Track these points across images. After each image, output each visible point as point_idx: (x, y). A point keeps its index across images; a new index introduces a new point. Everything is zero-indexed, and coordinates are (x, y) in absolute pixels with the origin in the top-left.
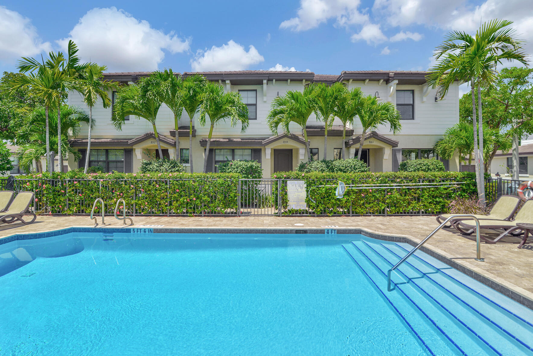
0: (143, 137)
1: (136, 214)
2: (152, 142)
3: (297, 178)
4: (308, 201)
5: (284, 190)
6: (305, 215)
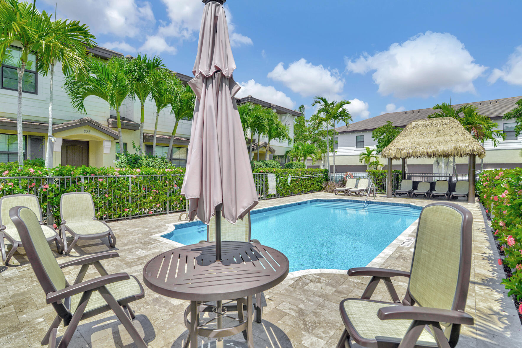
0: (76, 123)
1: (169, 212)
2: (85, 131)
3: (272, 173)
4: (277, 188)
5: (267, 181)
6: (275, 197)
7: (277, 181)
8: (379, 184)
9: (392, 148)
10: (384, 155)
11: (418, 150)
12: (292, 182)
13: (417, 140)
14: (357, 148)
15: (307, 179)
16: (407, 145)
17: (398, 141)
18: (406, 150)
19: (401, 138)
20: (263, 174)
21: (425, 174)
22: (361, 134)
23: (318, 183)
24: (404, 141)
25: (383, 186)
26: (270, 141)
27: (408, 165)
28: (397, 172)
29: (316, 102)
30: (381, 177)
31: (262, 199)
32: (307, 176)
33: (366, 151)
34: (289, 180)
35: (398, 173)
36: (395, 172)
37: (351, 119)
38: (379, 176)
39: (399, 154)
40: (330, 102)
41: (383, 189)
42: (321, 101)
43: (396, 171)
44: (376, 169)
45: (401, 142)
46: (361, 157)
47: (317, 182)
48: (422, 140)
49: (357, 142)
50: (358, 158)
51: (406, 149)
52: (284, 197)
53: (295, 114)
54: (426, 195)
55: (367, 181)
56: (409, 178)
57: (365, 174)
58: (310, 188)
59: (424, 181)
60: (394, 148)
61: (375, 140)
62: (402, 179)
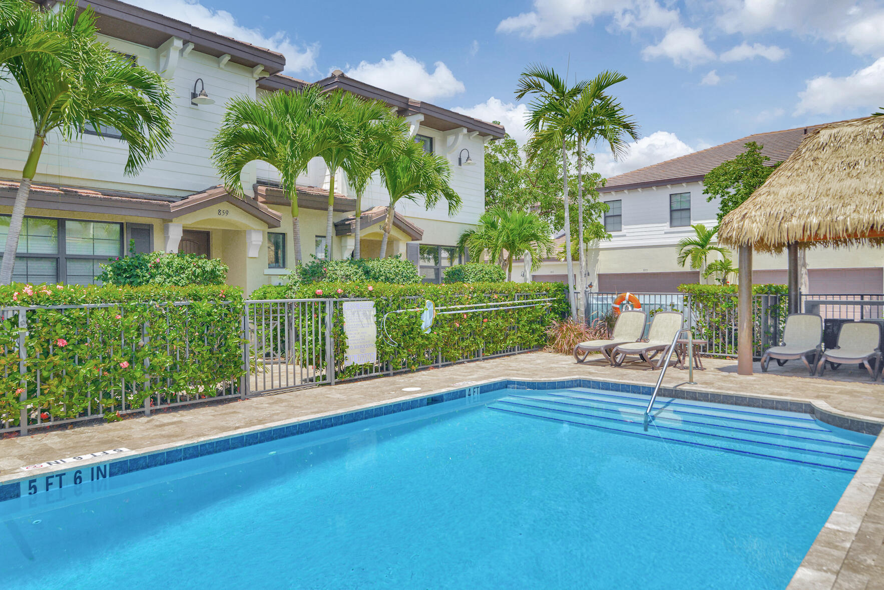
3: (360, 296)
4: (380, 345)
5: (339, 322)
6: (374, 374)
7: (378, 323)
8: (718, 329)
9: (753, 213)
10: (724, 236)
11: (841, 218)
12: (437, 324)
13: (835, 186)
14: (671, 226)
15: (494, 313)
16: (800, 203)
17: (772, 189)
18: (799, 218)
19: (783, 180)
20: (324, 303)
21: (862, 296)
22: (683, 188)
23: (534, 326)
24: (791, 189)
25: (730, 333)
26: (394, 201)
27: (810, 272)
28: (773, 290)
29: (530, 87)
30: (723, 306)
31: (321, 382)
32: (495, 306)
33: (695, 234)
34: (427, 320)
35: (776, 293)
36: (766, 290)
37: (632, 134)
38: (716, 305)
39: (773, 230)
40: (569, 87)
41: (730, 342)
42: (542, 81)
43: (770, 287)
44: (724, 281)
45: (783, 192)
46: (683, 251)
47: (530, 322)
48: (854, 183)
49: (672, 211)
50: (675, 254)
51: (797, 214)
52: (410, 372)
53: (488, 132)
54: (867, 365)
55: (678, 318)
56: (812, 309)
57: (675, 297)
58: (505, 340)
59: (858, 318)
60: (758, 213)
61: (710, 198)
62: (790, 313)
